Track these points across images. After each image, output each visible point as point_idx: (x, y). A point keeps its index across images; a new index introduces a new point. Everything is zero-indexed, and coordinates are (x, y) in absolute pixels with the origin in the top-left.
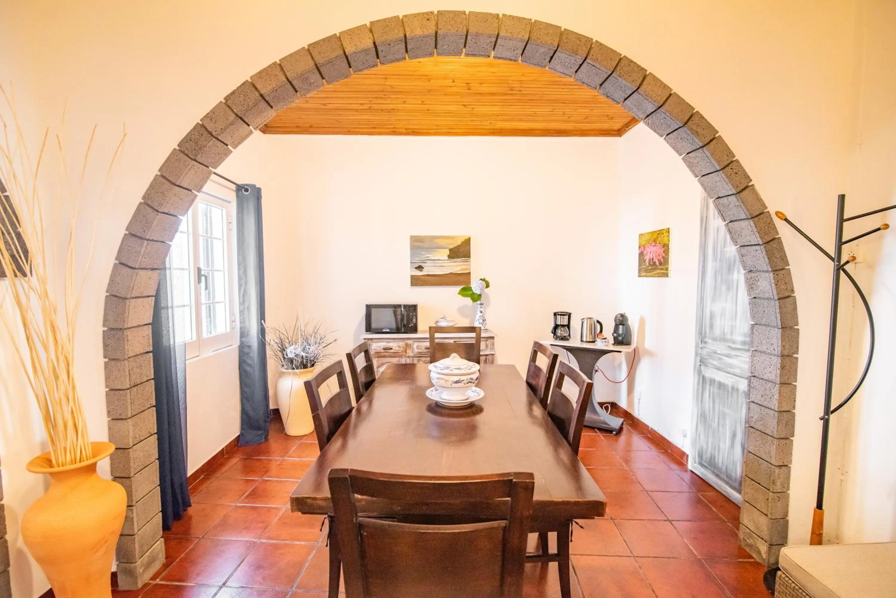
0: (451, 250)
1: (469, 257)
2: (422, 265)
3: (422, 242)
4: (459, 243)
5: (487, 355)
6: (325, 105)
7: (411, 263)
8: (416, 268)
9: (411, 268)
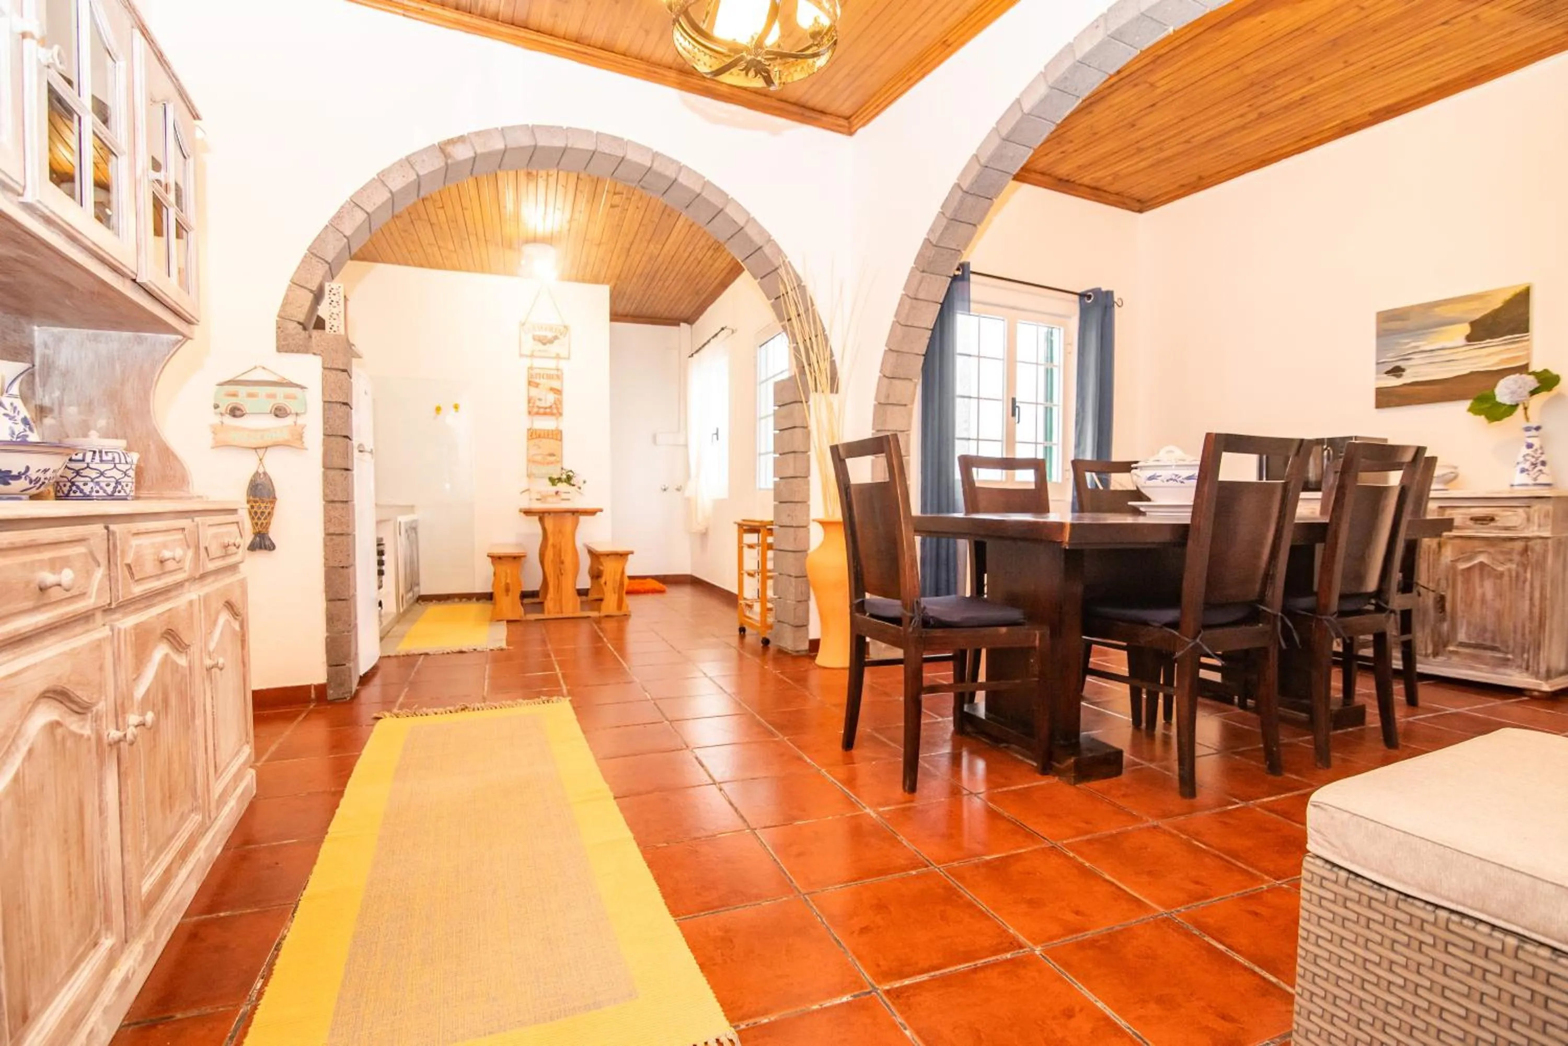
0: (1473, 324)
1: (1526, 330)
2: (1402, 364)
3: (1403, 320)
4: (1497, 303)
5: (1527, 539)
6: (1188, 142)
7: (1378, 364)
8: (1388, 373)
9: (1378, 372)
